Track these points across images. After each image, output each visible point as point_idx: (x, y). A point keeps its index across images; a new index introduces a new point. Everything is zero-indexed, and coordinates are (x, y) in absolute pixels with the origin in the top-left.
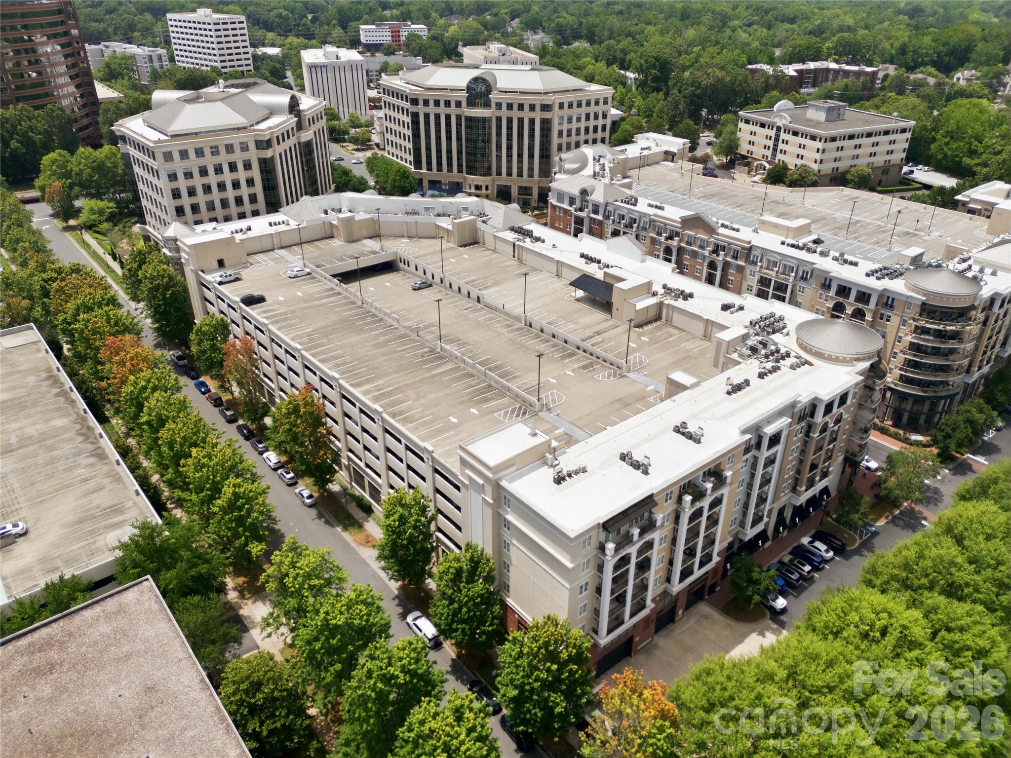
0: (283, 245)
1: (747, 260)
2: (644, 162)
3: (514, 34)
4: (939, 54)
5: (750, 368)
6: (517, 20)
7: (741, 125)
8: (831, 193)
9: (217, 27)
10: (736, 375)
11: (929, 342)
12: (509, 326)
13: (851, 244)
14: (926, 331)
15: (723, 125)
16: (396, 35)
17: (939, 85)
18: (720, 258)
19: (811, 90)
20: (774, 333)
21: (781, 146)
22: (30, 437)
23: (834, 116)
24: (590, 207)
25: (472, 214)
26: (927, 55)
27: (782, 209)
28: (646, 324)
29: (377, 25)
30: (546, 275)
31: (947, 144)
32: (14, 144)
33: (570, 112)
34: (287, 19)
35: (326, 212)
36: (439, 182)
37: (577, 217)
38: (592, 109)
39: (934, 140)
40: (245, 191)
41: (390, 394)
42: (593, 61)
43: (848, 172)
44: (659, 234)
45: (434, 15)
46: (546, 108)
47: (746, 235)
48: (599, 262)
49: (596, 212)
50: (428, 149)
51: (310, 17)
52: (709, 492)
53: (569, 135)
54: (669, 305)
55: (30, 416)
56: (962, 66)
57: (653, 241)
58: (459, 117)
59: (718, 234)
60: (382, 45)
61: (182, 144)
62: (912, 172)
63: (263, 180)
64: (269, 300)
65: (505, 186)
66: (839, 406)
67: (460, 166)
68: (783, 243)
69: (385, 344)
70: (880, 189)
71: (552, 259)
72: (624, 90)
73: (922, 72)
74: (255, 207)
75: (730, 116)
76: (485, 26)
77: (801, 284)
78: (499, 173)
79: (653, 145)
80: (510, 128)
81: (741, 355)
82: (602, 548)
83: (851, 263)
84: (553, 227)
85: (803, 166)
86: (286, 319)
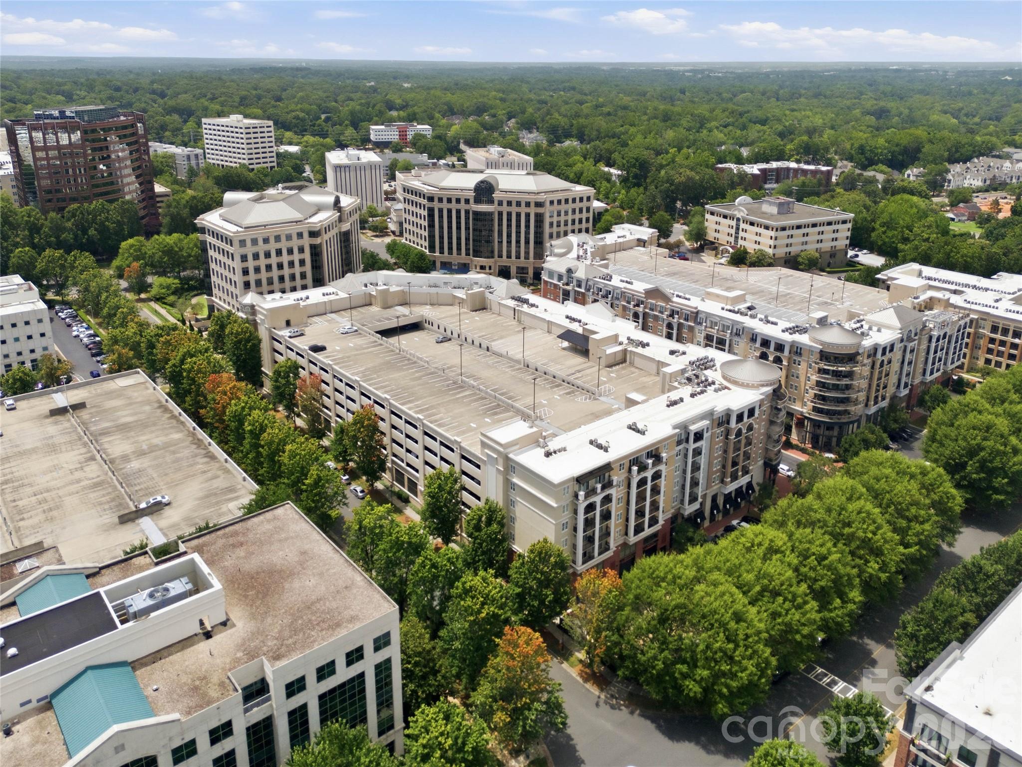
0: (334, 309)
1: (695, 321)
2: (620, 248)
3: (511, 133)
4: (893, 153)
5: (685, 391)
6: (513, 120)
7: (708, 216)
8: (771, 272)
9: (248, 131)
10: (674, 395)
11: (830, 380)
12: (511, 367)
13: (779, 310)
14: (826, 372)
15: (693, 216)
16: (403, 134)
17: (887, 181)
18: (675, 320)
19: (775, 186)
20: (706, 369)
21: (741, 234)
22: (157, 446)
23: (784, 209)
24: (575, 282)
25: (481, 287)
26: (881, 153)
27: (729, 284)
28: (615, 365)
29: (386, 126)
30: (539, 332)
31: (884, 233)
32: (92, 232)
33: (560, 207)
34: (303, 120)
35: (366, 286)
36: (450, 264)
37: (564, 290)
38: (578, 205)
39: (874, 229)
40: (297, 270)
41: (427, 409)
42: (582, 159)
43: (798, 256)
44: (629, 303)
45: (437, 115)
46: (539, 205)
47: (695, 303)
48: (580, 321)
49: (579, 286)
50: (441, 238)
51: (323, 117)
52: (650, 466)
53: (559, 225)
54: (631, 351)
55: (152, 432)
56: (913, 164)
57: (624, 307)
58: (467, 212)
59: (672, 302)
60: (391, 142)
61: (253, 234)
62: (857, 256)
63: (312, 261)
64: (329, 349)
65: (506, 266)
66: (749, 417)
67: (467, 250)
68: (723, 309)
69: (419, 378)
70: (828, 269)
71: (543, 320)
72: (608, 185)
73: (874, 170)
74: (304, 282)
75: (698, 208)
76: (485, 126)
77: (736, 339)
78: (500, 256)
79: (627, 234)
80: (509, 220)
81: (680, 383)
82: (576, 496)
83: (773, 323)
84: (545, 296)
85: (759, 250)
86: (343, 362)
